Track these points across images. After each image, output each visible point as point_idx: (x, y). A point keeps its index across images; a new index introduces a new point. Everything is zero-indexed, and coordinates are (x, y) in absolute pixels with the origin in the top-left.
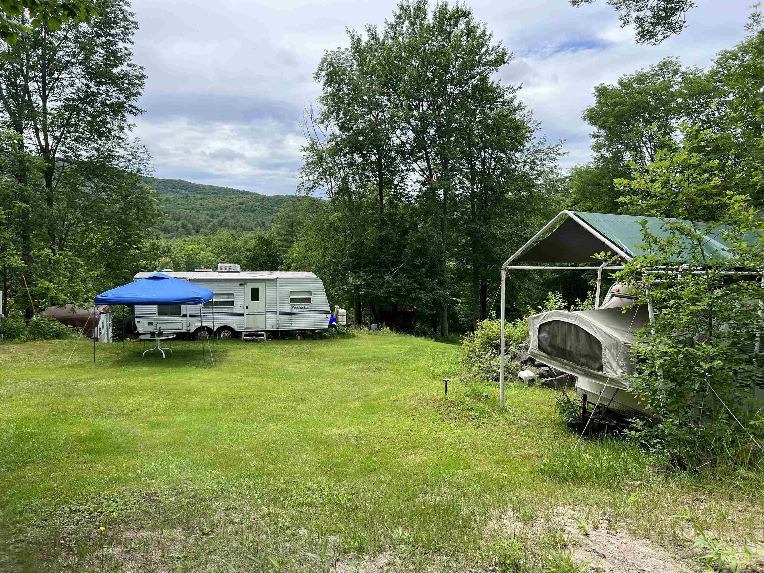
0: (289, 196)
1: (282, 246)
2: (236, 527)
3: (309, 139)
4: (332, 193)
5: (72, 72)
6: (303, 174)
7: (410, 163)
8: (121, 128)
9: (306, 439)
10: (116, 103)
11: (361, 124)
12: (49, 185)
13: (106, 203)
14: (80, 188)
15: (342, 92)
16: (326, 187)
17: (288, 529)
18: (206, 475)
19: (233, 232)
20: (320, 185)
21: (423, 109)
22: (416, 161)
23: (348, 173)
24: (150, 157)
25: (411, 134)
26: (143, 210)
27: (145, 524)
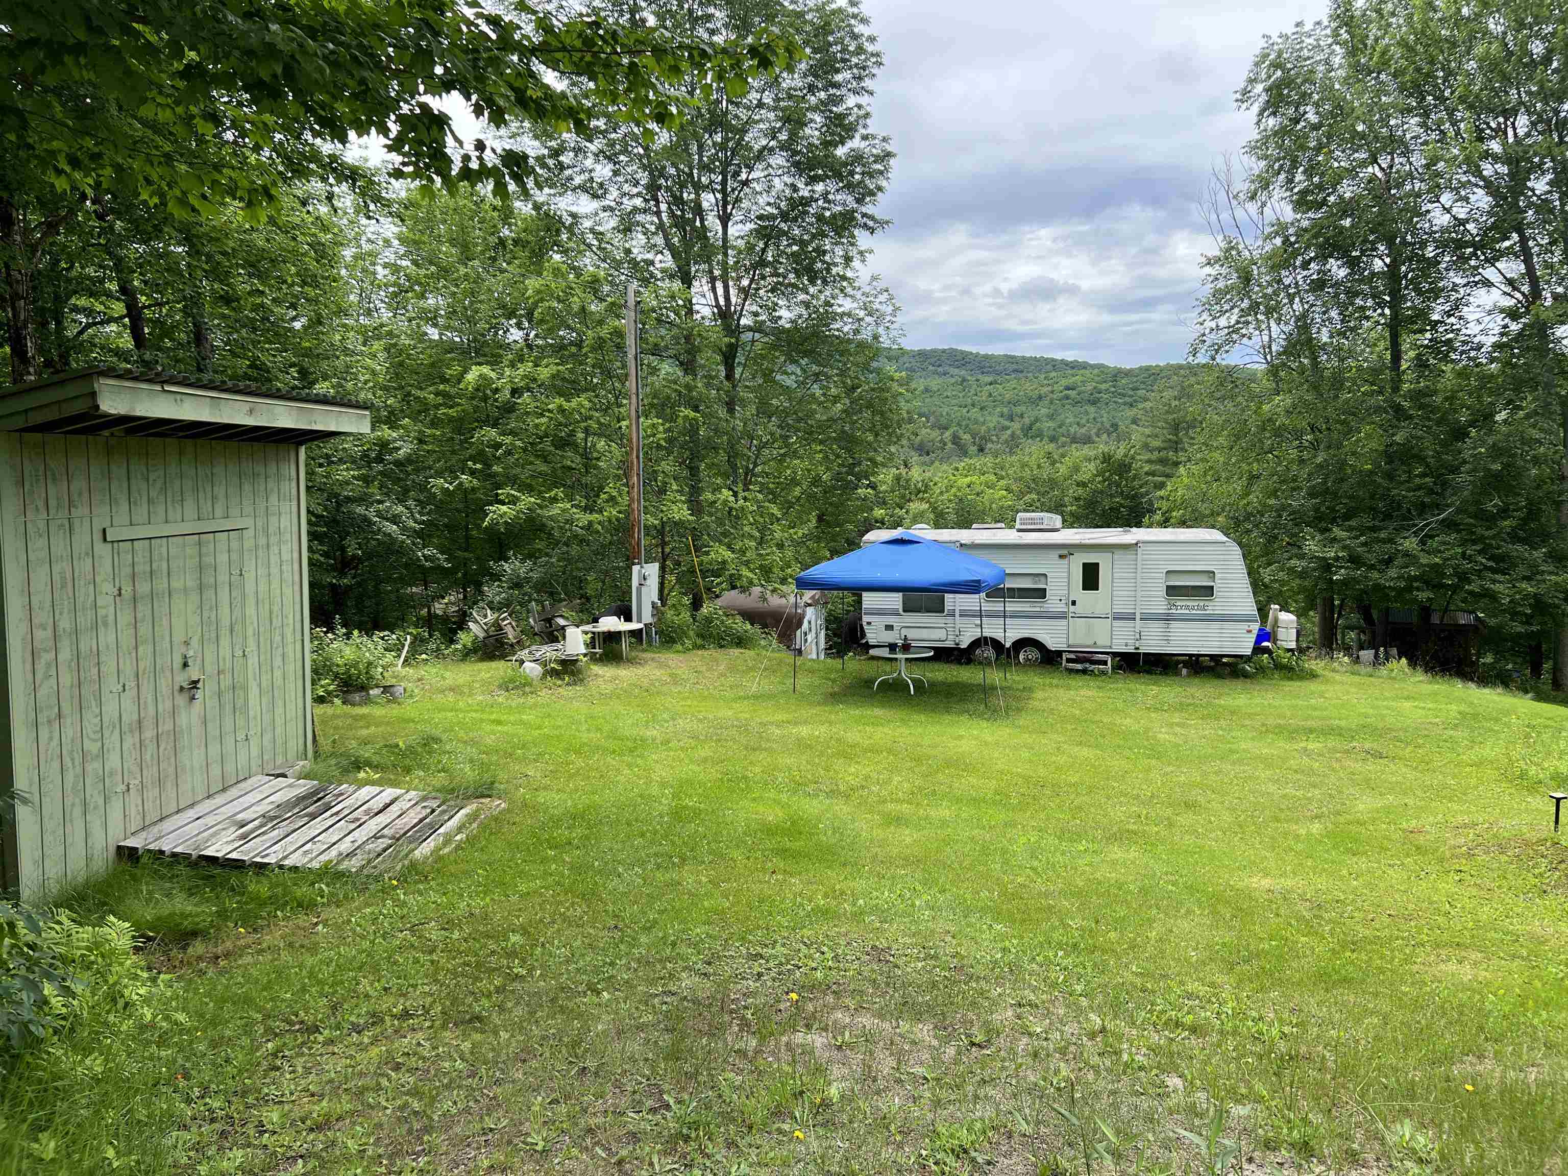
0: (1172, 366)
1: (1153, 474)
2: (1036, 1043)
3: (1220, 238)
4: (1270, 352)
5: (769, 165)
6: (1205, 316)
7: (1476, 268)
8: (848, 259)
9: (1191, 889)
10: (840, 213)
11: (1347, 190)
12: (729, 376)
13: (820, 404)
14: (778, 377)
15: (1303, 124)
16: (1258, 340)
17: (1141, 1068)
18: (982, 932)
19: (1051, 447)
20: (1244, 336)
21: (1516, 135)
22: (1492, 261)
23: (1312, 305)
24: (896, 309)
25: (1481, 199)
26: (882, 414)
27: (868, 1002)
